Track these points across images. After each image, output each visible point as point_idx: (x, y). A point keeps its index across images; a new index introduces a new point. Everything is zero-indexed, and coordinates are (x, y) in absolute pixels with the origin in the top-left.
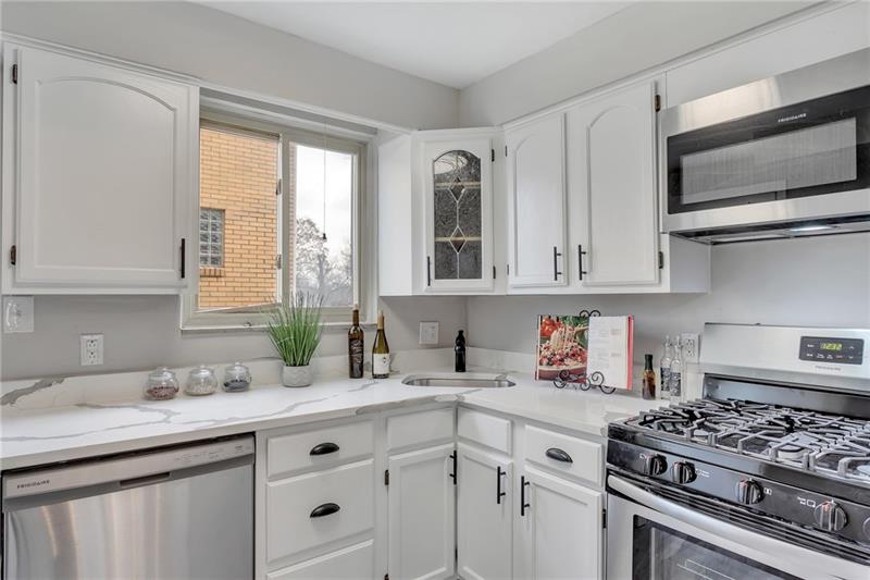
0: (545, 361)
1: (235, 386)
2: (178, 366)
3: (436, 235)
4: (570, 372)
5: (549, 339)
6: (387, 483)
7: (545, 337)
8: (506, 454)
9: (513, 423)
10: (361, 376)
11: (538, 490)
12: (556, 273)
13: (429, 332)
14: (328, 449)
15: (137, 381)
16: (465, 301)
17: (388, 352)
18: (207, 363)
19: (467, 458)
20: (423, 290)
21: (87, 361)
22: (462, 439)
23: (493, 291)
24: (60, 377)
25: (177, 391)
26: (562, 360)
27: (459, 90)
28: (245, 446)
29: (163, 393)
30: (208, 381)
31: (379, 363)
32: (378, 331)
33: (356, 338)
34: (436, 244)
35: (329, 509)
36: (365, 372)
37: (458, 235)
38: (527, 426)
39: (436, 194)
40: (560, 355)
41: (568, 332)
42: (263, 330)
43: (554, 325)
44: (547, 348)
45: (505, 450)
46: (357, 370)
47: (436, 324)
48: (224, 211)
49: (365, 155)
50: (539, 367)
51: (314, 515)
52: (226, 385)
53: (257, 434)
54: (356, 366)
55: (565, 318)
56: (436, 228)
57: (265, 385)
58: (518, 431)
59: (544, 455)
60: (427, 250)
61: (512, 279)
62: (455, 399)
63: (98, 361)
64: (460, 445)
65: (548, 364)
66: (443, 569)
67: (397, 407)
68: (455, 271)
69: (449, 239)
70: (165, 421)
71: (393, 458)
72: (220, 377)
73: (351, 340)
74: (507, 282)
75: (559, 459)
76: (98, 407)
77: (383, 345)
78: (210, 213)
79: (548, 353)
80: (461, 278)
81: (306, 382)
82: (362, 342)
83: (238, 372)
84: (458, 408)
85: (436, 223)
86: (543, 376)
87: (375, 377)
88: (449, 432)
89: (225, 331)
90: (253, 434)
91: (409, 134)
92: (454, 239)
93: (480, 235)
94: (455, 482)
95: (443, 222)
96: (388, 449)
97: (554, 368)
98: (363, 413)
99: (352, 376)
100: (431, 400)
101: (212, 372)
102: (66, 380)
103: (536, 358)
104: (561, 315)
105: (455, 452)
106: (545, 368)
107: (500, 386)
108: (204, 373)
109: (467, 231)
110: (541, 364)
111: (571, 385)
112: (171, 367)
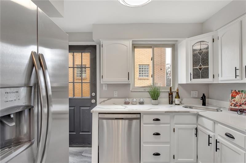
0: (233, 105)
1: (141, 103)
2: (130, 98)
3: (193, 67)
4: (244, 110)
5: (235, 98)
6: (174, 131)
7: (233, 97)
8: (212, 131)
9: (214, 123)
10: (172, 104)
11: (223, 145)
12: (236, 76)
13: (195, 94)
14: (158, 120)
15: (123, 100)
16: (208, 85)
17: (179, 98)
18: (135, 98)
19: (201, 130)
20: (189, 82)
21: (115, 96)
22: (199, 125)
23: (213, 82)
24: (111, 98)
25: (129, 103)
26: (240, 105)
27: (202, 23)
28: (138, 116)
29: (127, 103)
30: (135, 102)
31: (177, 101)
32: (177, 93)
33: (171, 94)
34: (193, 69)
35: (158, 134)
36: (173, 103)
37: (201, 66)
38: (219, 124)
39: (193, 55)
40: (240, 103)
41: (243, 96)
42: (147, 91)
43: (237, 93)
44: (234, 101)
45: (212, 130)
46: (171, 102)
47: (197, 92)
48: (149, 65)
49: (174, 47)
50: (230, 107)
51: (154, 134)
52: (139, 103)
53: (141, 114)
54: (171, 101)
55: (242, 91)
56: (193, 65)
57: (148, 104)
58: (216, 125)
59: (225, 134)
60: (191, 71)
61: (220, 78)
62: (196, 113)
63: (116, 96)
64: (198, 126)
65: (234, 106)
66: (193, 160)
67: (176, 113)
68: (200, 76)
69: (197, 67)
70: (124, 108)
71: (176, 126)
72: (138, 101)
73: (169, 95)
74: (218, 79)
75: (230, 137)
76: (116, 104)
77: (178, 96)
78: (146, 66)
79: (234, 103)
80: (201, 78)
81: (157, 104)
82: (172, 95)
83: (142, 100)
84: (198, 116)
85: (193, 63)
86: (232, 110)
87: (176, 104)
88: (195, 122)
89: (139, 91)
90: (140, 113)
91: (185, 40)
92: (199, 67)
93: (208, 65)
94: (196, 136)
95: (195, 63)
96: (174, 123)
97: (237, 108)
98: (167, 113)
99: (170, 104)
100: (188, 112)
101: (136, 100)
102: (112, 99)
103: (229, 103)
104: (240, 90)
105: (196, 128)
106: (233, 107)
107: (218, 111)
108: (135, 100)
109: (203, 65)
110: (231, 106)
111: (244, 114)
112: (128, 98)
